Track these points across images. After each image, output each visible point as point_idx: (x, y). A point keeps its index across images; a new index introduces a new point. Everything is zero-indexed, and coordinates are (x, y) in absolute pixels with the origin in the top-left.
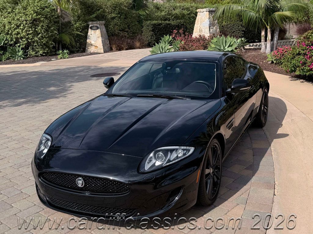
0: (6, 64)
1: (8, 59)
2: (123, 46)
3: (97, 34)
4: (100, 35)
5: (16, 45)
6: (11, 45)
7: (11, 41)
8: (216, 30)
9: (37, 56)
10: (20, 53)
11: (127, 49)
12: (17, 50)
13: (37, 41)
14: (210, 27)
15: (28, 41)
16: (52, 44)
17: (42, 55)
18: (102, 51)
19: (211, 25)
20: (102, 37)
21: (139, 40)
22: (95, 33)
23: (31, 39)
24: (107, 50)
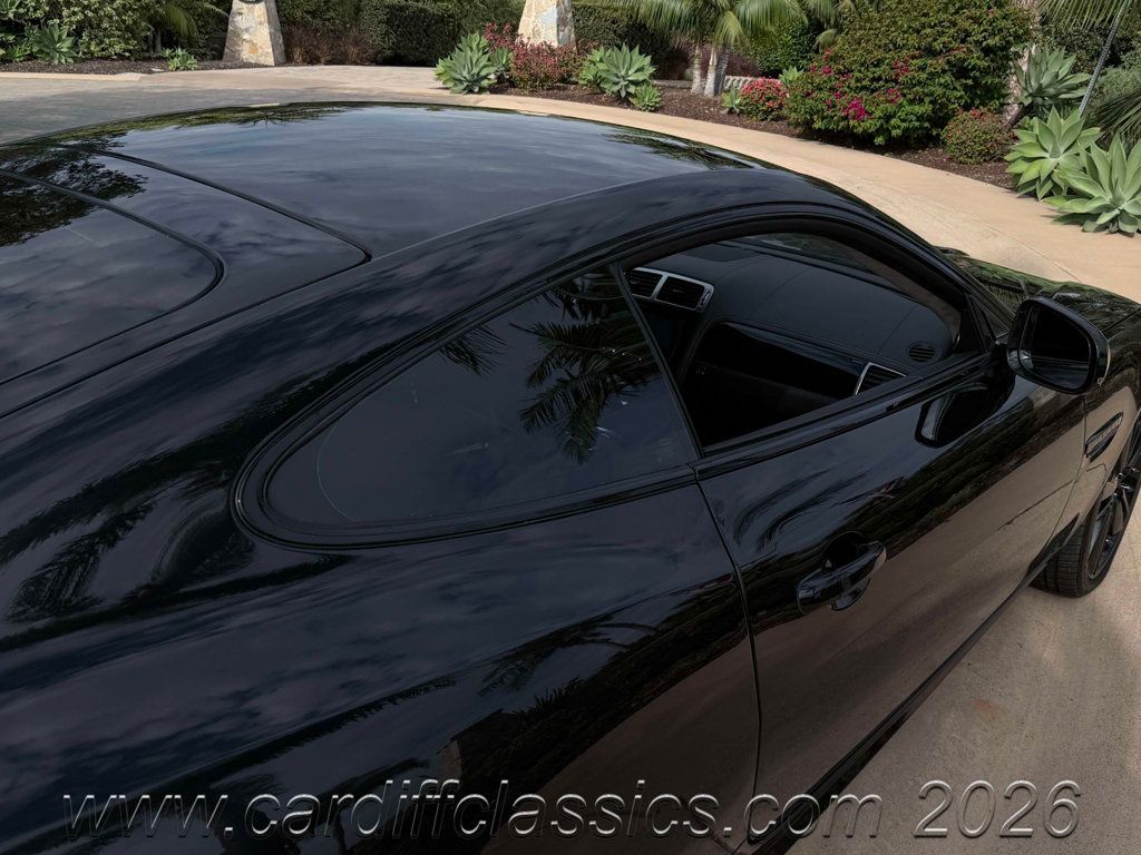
0: (24, 70)
1: (32, 57)
2: (318, 52)
3: (256, 14)
4: (264, 18)
5: (50, 22)
6: (36, 21)
7: (35, 10)
8: (569, 36)
9: (108, 58)
10: (65, 46)
11: (329, 63)
12: (56, 38)
13: (111, 17)
14: (558, 26)
15: (85, 16)
16: (146, 29)
17: (121, 57)
18: (271, 61)
19: (561, 22)
20: (269, 23)
21: (356, 43)
22: (251, 11)
23: (95, 11)
24: (281, 60)
